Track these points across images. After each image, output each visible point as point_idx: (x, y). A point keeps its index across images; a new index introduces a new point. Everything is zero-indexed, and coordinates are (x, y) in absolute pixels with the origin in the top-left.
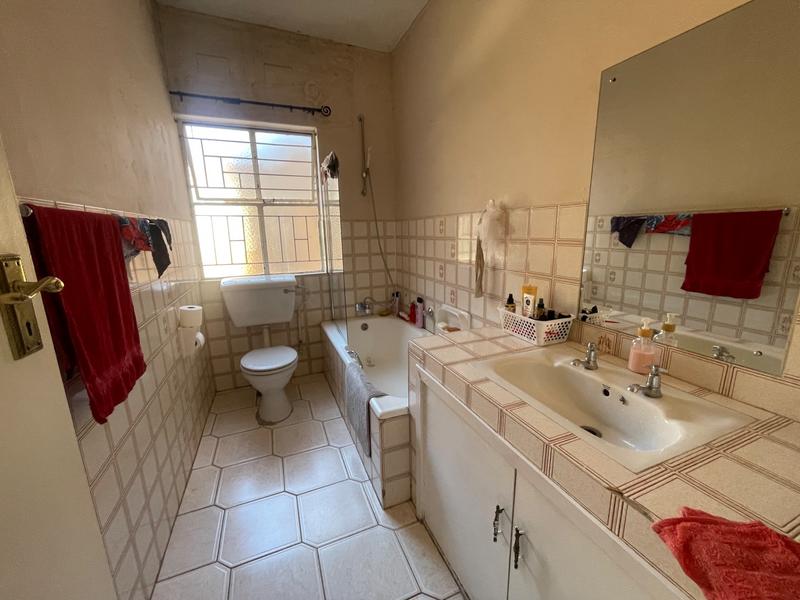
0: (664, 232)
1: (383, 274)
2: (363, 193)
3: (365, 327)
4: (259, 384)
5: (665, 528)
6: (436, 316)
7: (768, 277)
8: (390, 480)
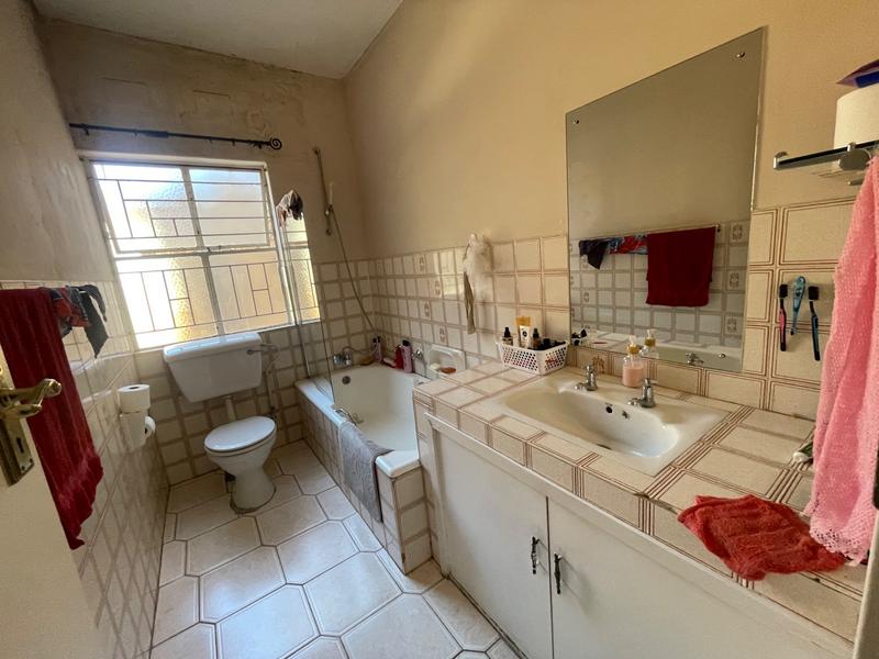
0: (625, 252)
1: (360, 319)
2: (328, 232)
3: (346, 380)
4: (230, 466)
5: (686, 517)
6: (427, 358)
7: (712, 286)
8: (408, 541)
